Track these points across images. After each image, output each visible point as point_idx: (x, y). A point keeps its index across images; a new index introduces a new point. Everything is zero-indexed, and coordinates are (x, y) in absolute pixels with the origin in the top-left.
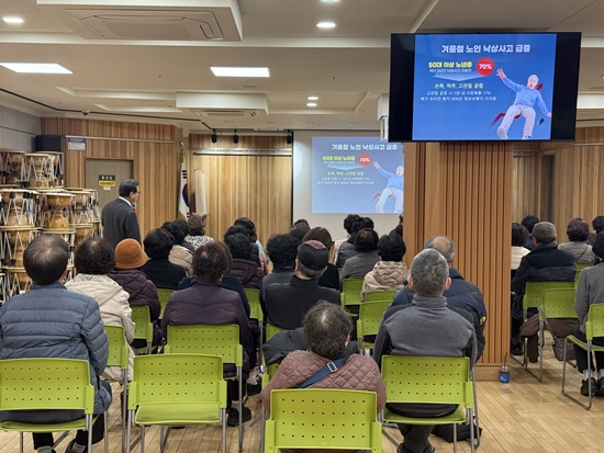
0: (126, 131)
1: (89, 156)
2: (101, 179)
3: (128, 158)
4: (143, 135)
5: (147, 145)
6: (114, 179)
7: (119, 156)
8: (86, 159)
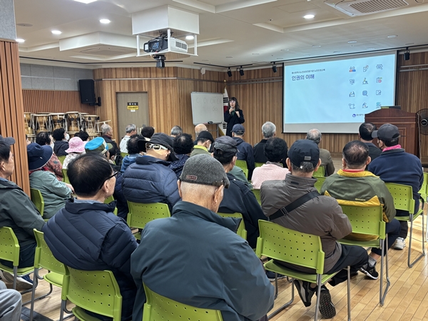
0: (142, 73)
1: (118, 91)
2: (128, 105)
3: (144, 90)
4: (153, 75)
5: (157, 81)
6: (137, 104)
7: (137, 90)
8: (117, 93)
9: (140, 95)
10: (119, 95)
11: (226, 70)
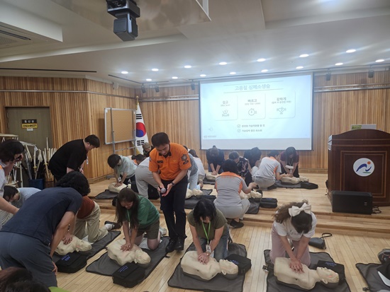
0: (41, 85)
1: (8, 104)
2: (23, 122)
3: (45, 105)
4: (57, 87)
5: (62, 94)
6: (35, 122)
7: (35, 103)
8: (7, 108)
9: (39, 110)
10: (10, 111)
11: (139, 87)
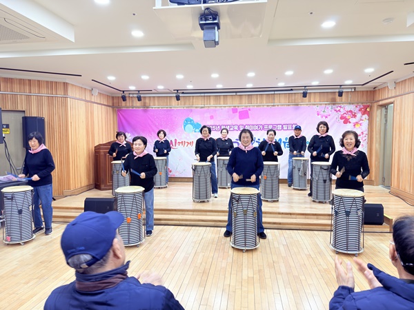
0: (16, 87)
3: (19, 109)
4: (35, 90)
5: (39, 98)
6: (8, 127)
9: (12, 114)
11: (120, 94)
